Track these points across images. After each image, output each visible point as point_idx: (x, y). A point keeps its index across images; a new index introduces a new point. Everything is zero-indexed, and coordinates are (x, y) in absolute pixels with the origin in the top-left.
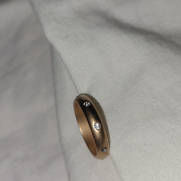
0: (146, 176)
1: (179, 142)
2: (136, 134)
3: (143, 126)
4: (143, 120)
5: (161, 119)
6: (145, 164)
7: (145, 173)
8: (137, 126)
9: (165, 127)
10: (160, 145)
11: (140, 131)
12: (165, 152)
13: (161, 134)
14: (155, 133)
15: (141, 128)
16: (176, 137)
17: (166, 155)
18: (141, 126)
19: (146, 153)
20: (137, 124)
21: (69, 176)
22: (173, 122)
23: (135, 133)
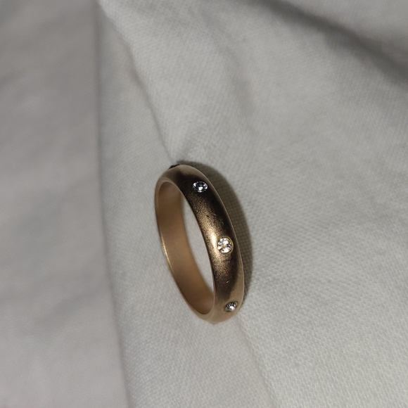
0: (315, 352)
1: (393, 281)
2: (297, 258)
3: (313, 242)
4: (313, 227)
5: (353, 226)
6: (314, 324)
7: (314, 345)
8: (299, 240)
9: (362, 245)
10: (349, 284)
11: (305, 252)
12: (360, 300)
13: (352, 260)
14: (338, 258)
15: (307, 244)
16: (386, 267)
17: (363, 306)
18: (309, 240)
19: (318, 300)
20: (300, 236)
21: (121, 344)
22: (381, 235)
23: (293, 256)
